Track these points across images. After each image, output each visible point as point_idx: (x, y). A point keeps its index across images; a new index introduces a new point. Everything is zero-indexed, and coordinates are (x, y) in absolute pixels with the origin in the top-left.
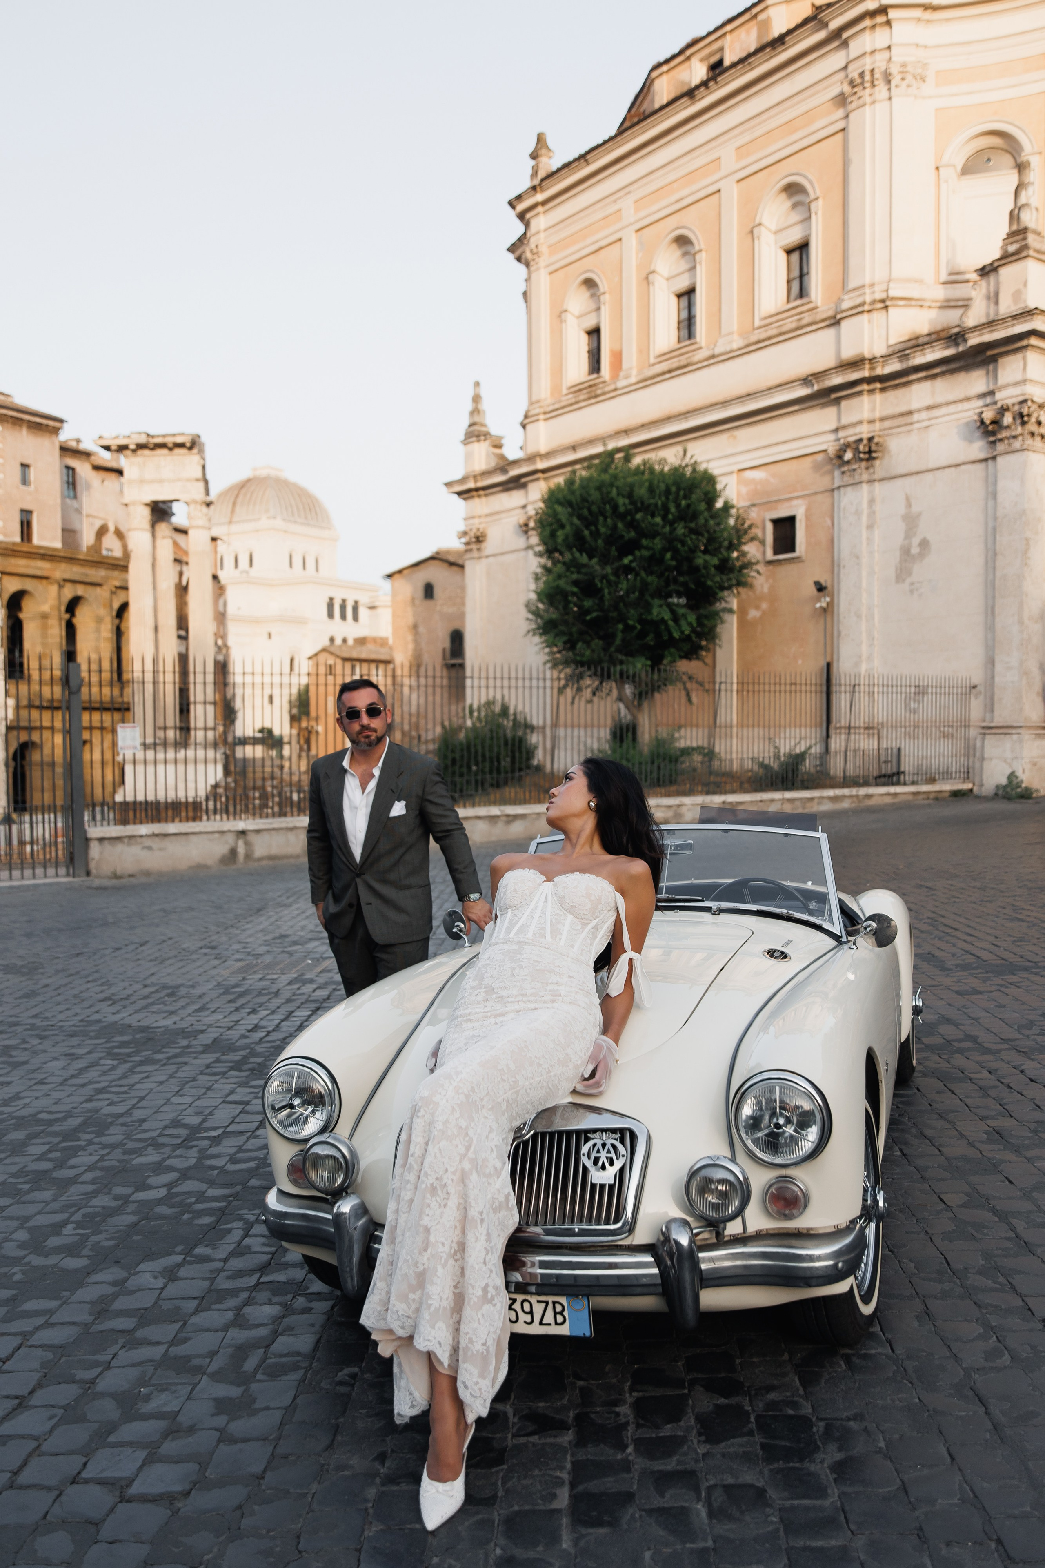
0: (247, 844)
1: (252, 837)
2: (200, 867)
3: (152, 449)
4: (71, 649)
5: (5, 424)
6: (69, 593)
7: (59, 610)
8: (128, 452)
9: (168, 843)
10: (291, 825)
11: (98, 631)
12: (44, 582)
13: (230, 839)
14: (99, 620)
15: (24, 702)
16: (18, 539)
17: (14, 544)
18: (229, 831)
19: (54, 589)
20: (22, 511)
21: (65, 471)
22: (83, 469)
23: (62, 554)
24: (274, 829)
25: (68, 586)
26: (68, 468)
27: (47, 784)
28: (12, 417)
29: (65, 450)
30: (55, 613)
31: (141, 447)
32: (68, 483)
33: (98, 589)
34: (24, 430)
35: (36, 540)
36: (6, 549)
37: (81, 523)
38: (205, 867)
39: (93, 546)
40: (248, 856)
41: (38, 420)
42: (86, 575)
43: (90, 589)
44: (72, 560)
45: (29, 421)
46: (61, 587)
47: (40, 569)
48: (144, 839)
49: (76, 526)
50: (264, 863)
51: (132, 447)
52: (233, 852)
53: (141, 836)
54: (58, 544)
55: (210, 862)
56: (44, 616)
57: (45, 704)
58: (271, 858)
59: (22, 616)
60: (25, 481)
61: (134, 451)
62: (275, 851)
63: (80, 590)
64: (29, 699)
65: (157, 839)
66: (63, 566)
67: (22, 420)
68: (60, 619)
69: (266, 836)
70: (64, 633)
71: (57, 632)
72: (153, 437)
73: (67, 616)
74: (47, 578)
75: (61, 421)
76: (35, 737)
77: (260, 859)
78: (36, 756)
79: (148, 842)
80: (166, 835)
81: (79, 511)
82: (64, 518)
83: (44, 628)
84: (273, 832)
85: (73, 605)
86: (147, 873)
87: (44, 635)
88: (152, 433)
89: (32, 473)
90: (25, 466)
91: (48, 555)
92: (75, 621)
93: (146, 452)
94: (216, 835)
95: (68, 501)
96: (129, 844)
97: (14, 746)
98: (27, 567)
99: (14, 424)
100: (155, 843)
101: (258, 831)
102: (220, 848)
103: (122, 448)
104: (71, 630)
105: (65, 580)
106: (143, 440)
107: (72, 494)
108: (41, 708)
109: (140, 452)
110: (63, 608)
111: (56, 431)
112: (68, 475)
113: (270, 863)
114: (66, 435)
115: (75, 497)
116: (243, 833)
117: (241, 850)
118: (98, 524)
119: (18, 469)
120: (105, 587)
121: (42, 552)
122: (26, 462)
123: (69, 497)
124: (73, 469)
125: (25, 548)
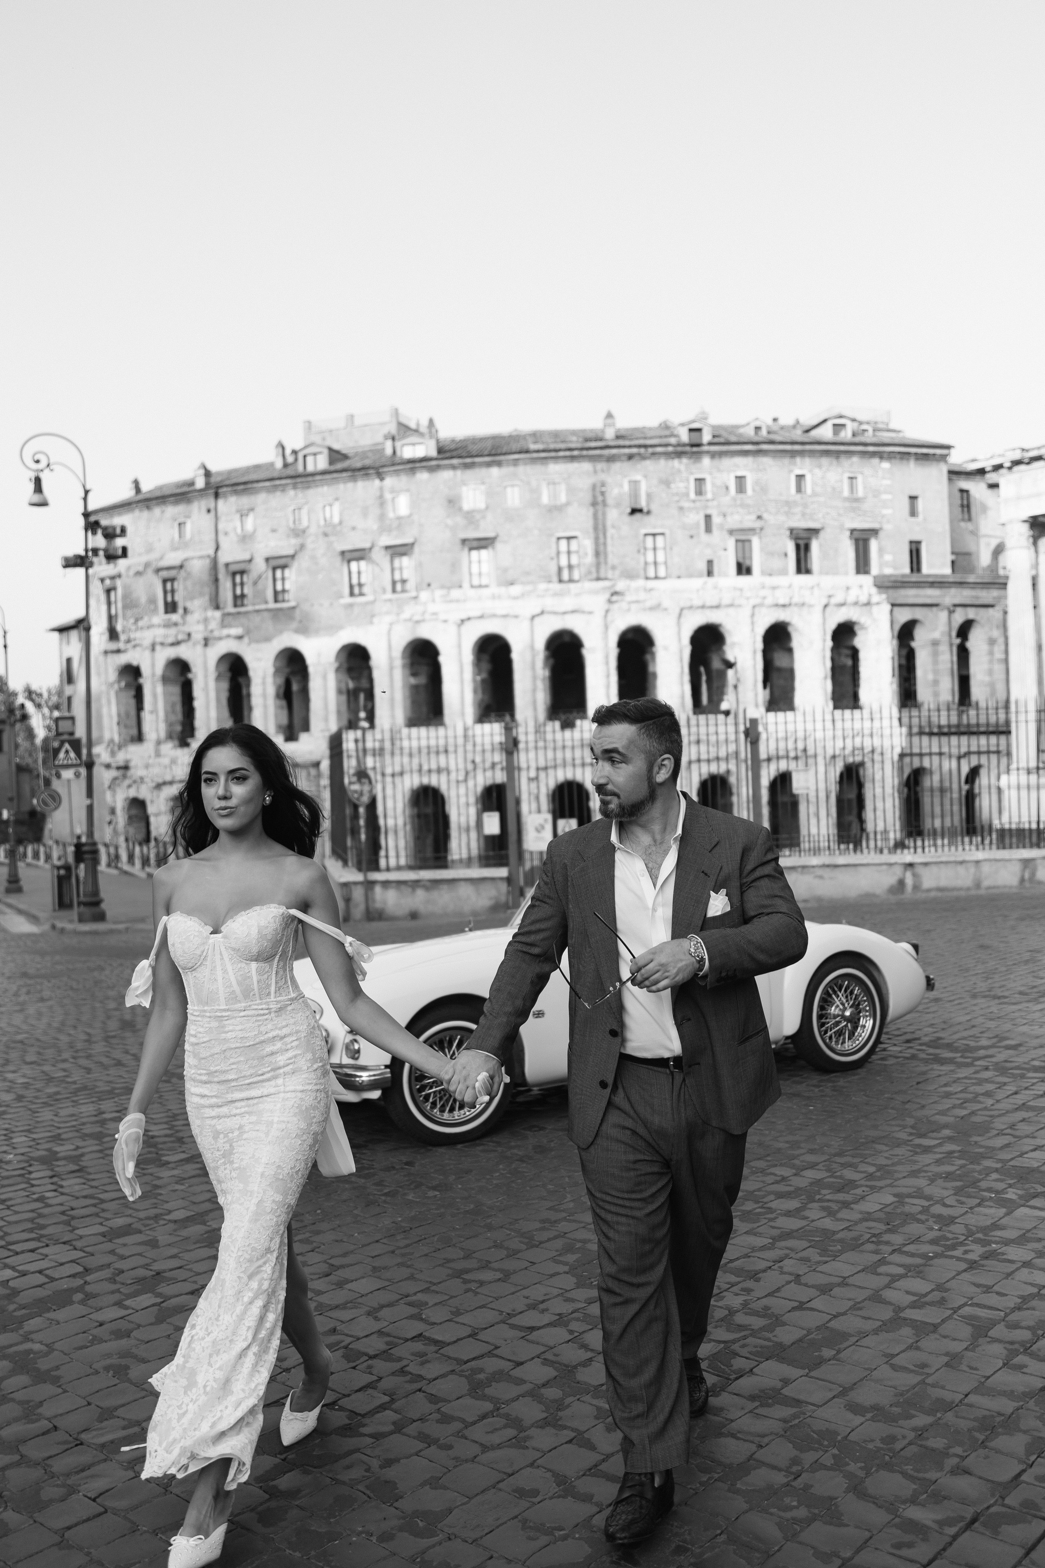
0: (915, 875)
1: (920, 870)
2: (868, 895)
3: (1028, 463)
4: (964, 673)
5: (893, 461)
6: (959, 618)
7: (950, 636)
8: (1002, 471)
9: (837, 873)
10: (960, 859)
11: (991, 653)
12: (934, 609)
13: (898, 871)
14: (992, 642)
15: (915, 730)
16: (907, 570)
17: (904, 576)
18: (896, 864)
19: (944, 615)
20: (911, 542)
21: (958, 495)
22: (977, 489)
23: (951, 580)
24: (942, 862)
25: (959, 610)
26: (962, 491)
27: (937, 810)
28: (899, 453)
29: (955, 474)
30: (946, 639)
31: (1017, 463)
32: (962, 506)
33: (990, 610)
34: (912, 463)
35: (925, 569)
36: (895, 582)
37: (978, 544)
38: (874, 895)
39: (989, 566)
40: (916, 887)
41: (925, 451)
42: (977, 598)
43: (982, 611)
44: (961, 584)
45: (916, 454)
46: (951, 612)
47: (930, 597)
48: (816, 869)
49: (972, 548)
50: (933, 894)
51: (1007, 464)
52: (901, 883)
53: (813, 867)
54: (948, 571)
55: (878, 891)
56: (935, 643)
57: (936, 730)
58: (940, 889)
59: (914, 644)
60: (913, 513)
61: (1010, 468)
62: (943, 883)
63: (971, 614)
64: (920, 727)
65: (828, 870)
66: (953, 591)
67: (909, 454)
68: (951, 645)
69: (934, 869)
70: (955, 658)
71: (947, 658)
72: (1027, 451)
73: (958, 641)
74: (936, 605)
75: (948, 447)
76: (926, 763)
77: (929, 890)
78: (926, 782)
79: (819, 872)
80: (836, 866)
81: (975, 533)
82: (953, 542)
83: (935, 654)
84: (942, 866)
85: (964, 631)
86: (819, 899)
87: (935, 662)
88: (1026, 447)
89: (920, 504)
90: (913, 498)
91: (937, 583)
92: (969, 645)
93: (1022, 467)
94: (885, 867)
95: (963, 524)
96: (802, 873)
97: (907, 771)
98: (916, 596)
99: (902, 459)
100: (827, 873)
101: (926, 864)
102: (889, 879)
103: (998, 468)
104: (963, 654)
105: (955, 606)
106: (1017, 456)
107: (966, 516)
108: (931, 734)
109: (1016, 468)
110: (954, 633)
111: (943, 458)
112: (962, 499)
113: (939, 894)
114: (957, 458)
115: (970, 519)
116: (911, 865)
117: (909, 880)
118: (994, 543)
119: (906, 501)
120: (997, 608)
121: (930, 580)
122: (913, 494)
123: (963, 520)
124: (967, 491)
125: (915, 578)
